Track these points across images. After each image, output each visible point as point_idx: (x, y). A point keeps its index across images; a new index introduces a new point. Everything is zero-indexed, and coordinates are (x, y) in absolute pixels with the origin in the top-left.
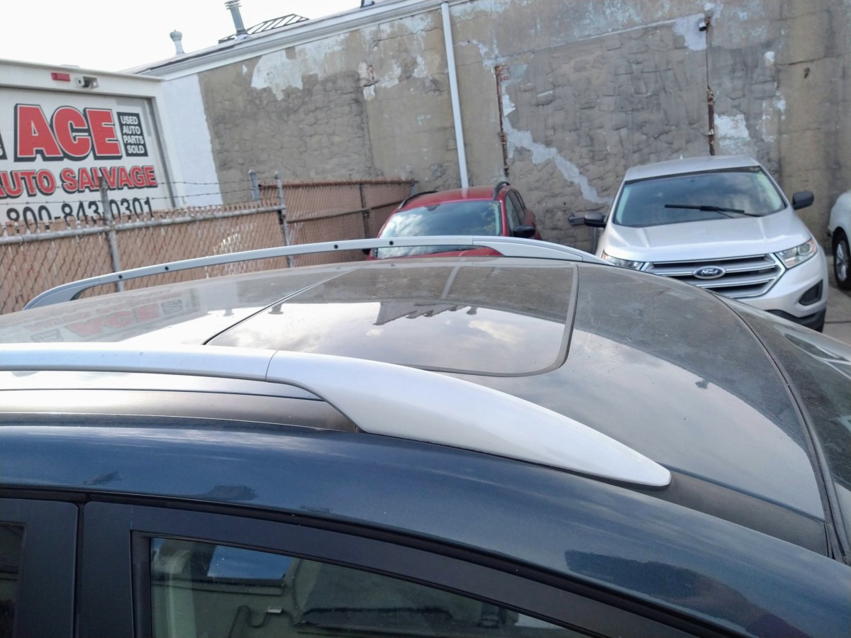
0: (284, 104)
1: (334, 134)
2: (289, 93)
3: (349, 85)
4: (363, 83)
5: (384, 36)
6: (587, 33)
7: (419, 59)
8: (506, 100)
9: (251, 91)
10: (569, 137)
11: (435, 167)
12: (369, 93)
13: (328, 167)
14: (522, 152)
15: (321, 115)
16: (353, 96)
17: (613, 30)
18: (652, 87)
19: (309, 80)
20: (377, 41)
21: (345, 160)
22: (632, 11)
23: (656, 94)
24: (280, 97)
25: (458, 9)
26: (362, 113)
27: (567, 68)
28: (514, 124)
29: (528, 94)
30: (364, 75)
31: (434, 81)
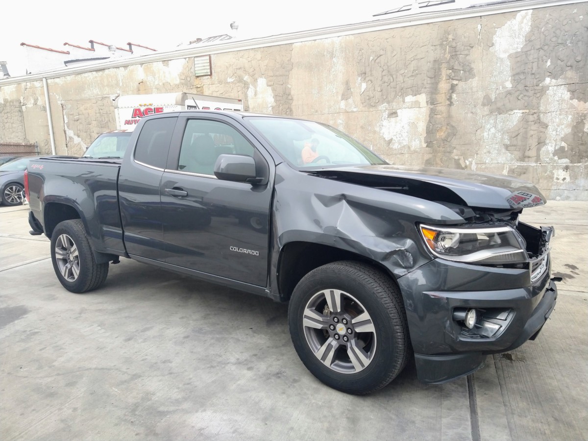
1: (13, 123)
3: (17, 104)
4: (22, 104)
5: (28, 87)
6: (86, 96)
7: (39, 98)
8: (65, 117)
10: (85, 134)
11: (45, 141)
12: (24, 108)
13: (12, 136)
14: (70, 138)
15: (9, 115)
16: (19, 109)
17: (94, 96)
18: (107, 119)
20: (26, 89)
21: (17, 134)
22: (98, 90)
23: (107, 122)
25: (49, 81)
26: (22, 116)
27: (82, 108)
28: (68, 127)
29: (71, 116)
30: (22, 101)
31: (44, 107)
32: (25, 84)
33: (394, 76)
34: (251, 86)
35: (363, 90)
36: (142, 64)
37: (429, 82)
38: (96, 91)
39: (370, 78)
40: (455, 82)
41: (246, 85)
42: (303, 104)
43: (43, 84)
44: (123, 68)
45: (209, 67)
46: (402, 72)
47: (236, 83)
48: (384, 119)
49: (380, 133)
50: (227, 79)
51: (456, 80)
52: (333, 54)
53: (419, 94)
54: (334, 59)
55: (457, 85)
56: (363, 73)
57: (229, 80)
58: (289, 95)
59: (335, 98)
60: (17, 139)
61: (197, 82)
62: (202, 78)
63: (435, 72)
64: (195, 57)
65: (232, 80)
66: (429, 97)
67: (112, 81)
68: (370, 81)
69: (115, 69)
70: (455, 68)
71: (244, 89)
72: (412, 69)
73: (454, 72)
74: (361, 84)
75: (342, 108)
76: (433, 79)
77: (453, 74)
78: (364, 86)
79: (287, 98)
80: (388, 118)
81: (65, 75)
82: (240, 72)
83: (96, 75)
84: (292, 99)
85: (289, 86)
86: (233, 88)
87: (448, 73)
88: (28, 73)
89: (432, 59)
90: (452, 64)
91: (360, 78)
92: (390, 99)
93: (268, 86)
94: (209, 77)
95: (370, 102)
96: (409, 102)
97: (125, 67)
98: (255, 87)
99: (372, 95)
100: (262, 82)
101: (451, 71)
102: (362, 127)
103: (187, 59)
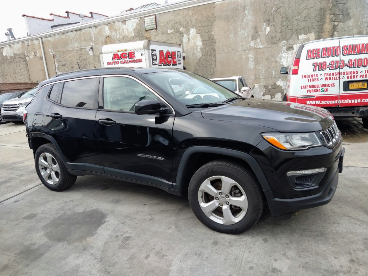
0: (10, 60)
1: (21, 69)
2: (11, 57)
3: (23, 56)
4: (26, 56)
5: (29, 44)
6: (69, 48)
7: (37, 51)
8: (56, 63)
9: (3, 56)
12: (27, 58)
13: (21, 78)
15: (18, 64)
16: (24, 59)
17: (75, 48)
18: (85, 63)
19: (15, 54)
20: (28, 46)
21: (24, 76)
22: (77, 44)
23: (85, 65)
24: (9, 58)
25: (44, 39)
26: (27, 64)
27: (67, 57)
28: (58, 70)
29: (60, 63)
30: (26, 54)
31: (41, 57)
32: (27, 42)
33: (291, 21)
34: (185, 35)
35: (267, 33)
36: (107, 24)
37: (316, 24)
38: (76, 45)
39: (273, 23)
40: (336, 23)
41: (182, 34)
42: (223, 45)
43: (39, 42)
44: (94, 27)
45: (155, 23)
46: (297, 18)
47: (174, 34)
48: (283, 52)
49: (280, 62)
50: (168, 31)
51: (337, 22)
52: (245, 8)
53: (309, 33)
54: (245, 12)
55: (337, 25)
56: (268, 20)
57: (169, 31)
58: (213, 39)
59: (247, 39)
60: (24, 80)
61: (147, 35)
62: (150, 31)
63: (321, 17)
64: (144, 17)
65: (172, 31)
66: (317, 35)
67: (87, 37)
68: (272, 26)
69: (89, 28)
70: (336, 13)
71: (180, 37)
72: (304, 16)
73: (335, 16)
74: (266, 28)
75: (252, 46)
76: (320, 22)
77: (334, 18)
78: (268, 29)
79: (211, 42)
80: (286, 51)
81: (54, 35)
82: (177, 26)
83: (76, 34)
84: (215, 42)
85: (213, 33)
86: (172, 37)
87: (331, 17)
88: (29, 35)
89: (319, 8)
90: (333, 10)
91: (265, 24)
92: (287, 38)
93: (197, 34)
94: (155, 30)
95: (272, 41)
96: (302, 39)
97: (96, 27)
98: (188, 35)
99: (274, 36)
100: (193, 31)
101: (333, 16)
102: (267, 59)
103: (139, 19)
